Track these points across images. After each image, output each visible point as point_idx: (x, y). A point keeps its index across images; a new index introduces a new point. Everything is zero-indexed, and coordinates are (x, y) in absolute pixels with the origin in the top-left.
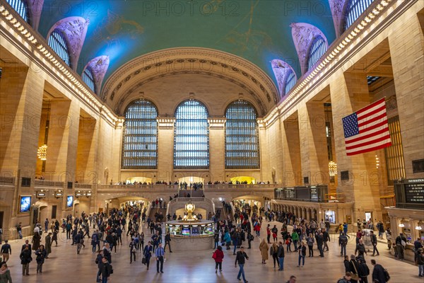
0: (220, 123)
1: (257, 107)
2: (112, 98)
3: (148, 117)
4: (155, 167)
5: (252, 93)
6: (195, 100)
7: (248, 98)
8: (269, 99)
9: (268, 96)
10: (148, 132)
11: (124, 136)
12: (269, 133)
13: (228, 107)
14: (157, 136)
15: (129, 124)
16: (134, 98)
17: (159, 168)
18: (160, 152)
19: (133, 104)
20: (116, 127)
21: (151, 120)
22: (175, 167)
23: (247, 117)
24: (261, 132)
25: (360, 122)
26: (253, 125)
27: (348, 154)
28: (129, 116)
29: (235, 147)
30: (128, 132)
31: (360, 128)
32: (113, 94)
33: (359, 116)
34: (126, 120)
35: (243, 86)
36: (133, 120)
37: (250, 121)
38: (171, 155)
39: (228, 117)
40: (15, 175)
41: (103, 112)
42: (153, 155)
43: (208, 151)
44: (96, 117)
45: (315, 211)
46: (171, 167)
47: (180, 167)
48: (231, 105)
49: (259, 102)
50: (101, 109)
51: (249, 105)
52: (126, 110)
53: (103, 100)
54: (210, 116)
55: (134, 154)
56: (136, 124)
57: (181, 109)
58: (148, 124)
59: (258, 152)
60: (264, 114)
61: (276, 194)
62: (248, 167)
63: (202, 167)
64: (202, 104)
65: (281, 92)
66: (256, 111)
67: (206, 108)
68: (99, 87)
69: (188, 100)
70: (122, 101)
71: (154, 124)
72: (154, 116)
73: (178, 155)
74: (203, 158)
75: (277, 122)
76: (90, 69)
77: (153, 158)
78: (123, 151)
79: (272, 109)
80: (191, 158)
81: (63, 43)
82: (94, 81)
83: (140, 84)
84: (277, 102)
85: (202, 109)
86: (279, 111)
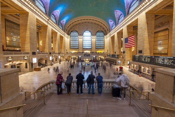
0: (95, 37)
2: (66, 30)
3: (76, 35)
4: (78, 48)
5: (103, 28)
6: (88, 31)
7: (102, 30)
8: (108, 31)
9: (108, 29)
10: (76, 39)
11: (70, 40)
12: (107, 39)
13: (97, 32)
14: (78, 40)
15: (71, 37)
16: (72, 30)
17: (79, 48)
18: (79, 44)
19: (72, 32)
20: (68, 38)
21: (77, 36)
22: (83, 48)
24: (105, 39)
25: (128, 40)
26: (103, 37)
27: (125, 47)
28: (71, 35)
29: (98, 43)
30: (71, 39)
31: (128, 41)
32: (67, 29)
33: (128, 38)
34: (70, 36)
35: (101, 26)
36: (72, 36)
37: (102, 36)
38: (82, 45)
39: (97, 35)
40: (48, 52)
42: (78, 45)
43: (91, 44)
44: (63, 36)
45: (116, 60)
46: (82, 48)
47: (85, 48)
48: (98, 32)
49: (105, 31)
50: (64, 34)
51: (102, 32)
52: (70, 33)
53: (65, 31)
54: (92, 35)
55: (73, 45)
56: (73, 37)
57: (84, 33)
58: (76, 37)
59: (104, 44)
60: (106, 34)
61: (108, 55)
62: (101, 48)
63: (90, 48)
64: (90, 32)
65: (111, 29)
66: (104, 33)
67: (91, 33)
68: (63, 28)
69: (86, 31)
70: (69, 31)
71: (78, 37)
72: (78, 35)
73: (84, 45)
74: (90, 46)
75: (109, 37)
76: (61, 23)
77: (78, 46)
78: (70, 44)
79: (108, 33)
80: (87, 46)
81: (54, 17)
82: (62, 26)
83: (74, 26)
84: (110, 32)
85: (90, 33)
86: (110, 34)
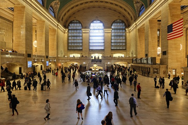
0: (109, 30)
1: (126, 22)
2: (62, 20)
3: (78, 28)
5: (124, 16)
6: (98, 20)
7: (122, 18)
8: (132, 19)
9: (131, 17)
10: (78, 35)
11: (68, 36)
12: (131, 34)
13: (113, 23)
14: (82, 36)
15: (70, 31)
16: (72, 20)
17: (83, 50)
18: (83, 43)
19: (71, 22)
20: (65, 33)
21: (79, 29)
22: (90, 50)
23: (121, 28)
24: (128, 34)
25: (173, 27)
26: (124, 31)
28: (70, 28)
29: (116, 41)
30: (70, 35)
32: (63, 18)
33: (173, 25)
34: (69, 30)
35: (120, 13)
36: (71, 30)
37: (122, 29)
38: (88, 45)
39: (113, 27)
40: (24, 53)
41: (59, 26)
42: (81, 44)
43: (104, 43)
44: (56, 29)
45: (149, 68)
46: (88, 50)
47: (92, 50)
48: (114, 22)
49: (127, 21)
50: (58, 25)
51: (123, 22)
52: (69, 25)
53: (59, 21)
54: (105, 27)
55: (73, 44)
56: (73, 31)
57: (92, 24)
58: (78, 31)
59: (126, 43)
60: (128, 26)
61: (133, 61)
62: (121, 50)
63: (101, 50)
64: (101, 22)
65: (137, 15)
66: (125, 25)
67: (103, 24)
68: (56, 15)
69: (95, 20)
70: (67, 21)
71: (81, 31)
73: (91, 44)
74: (102, 46)
75: (135, 30)
76: (51, 6)
77: (81, 46)
78: (68, 43)
79: (133, 23)
80: (97, 46)
82: (54, 12)
83: (74, 14)
84: (135, 20)
85: (101, 24)
86: (136, 24)
